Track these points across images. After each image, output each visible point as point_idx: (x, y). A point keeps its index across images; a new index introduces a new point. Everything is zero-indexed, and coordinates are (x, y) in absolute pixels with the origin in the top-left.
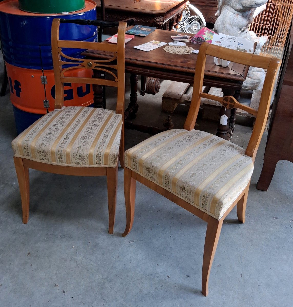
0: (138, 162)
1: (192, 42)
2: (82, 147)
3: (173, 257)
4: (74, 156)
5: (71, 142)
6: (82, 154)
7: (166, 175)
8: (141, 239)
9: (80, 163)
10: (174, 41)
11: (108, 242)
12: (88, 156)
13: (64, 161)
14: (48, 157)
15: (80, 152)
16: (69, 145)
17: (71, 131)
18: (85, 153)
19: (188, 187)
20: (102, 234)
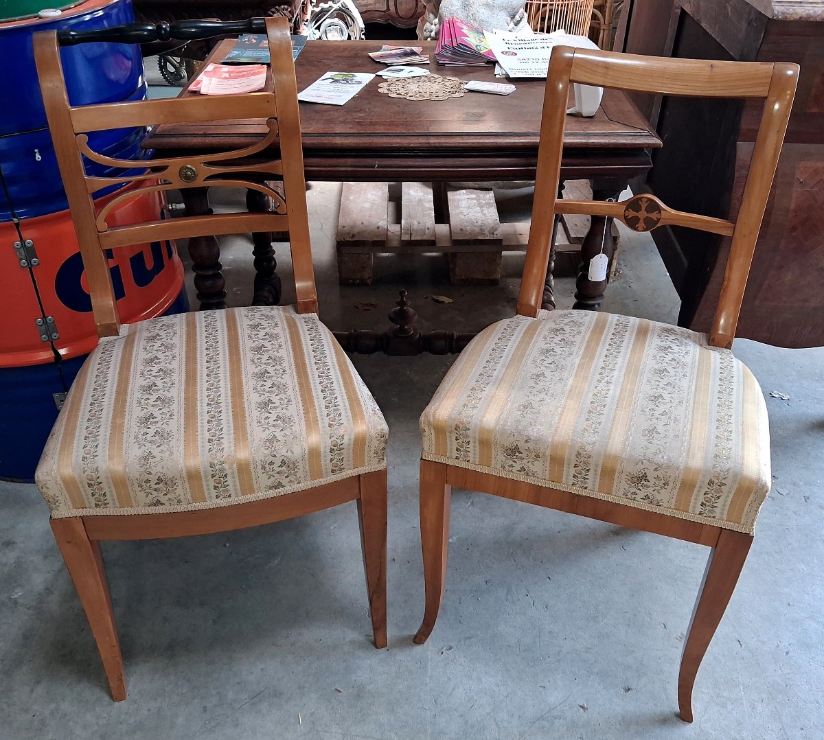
0: (475, 438)
1: (441, 62)
2: (279, 435)
3: (568, 653)
4: (263, 468)
5: (236, 428)
6: (289, 454)
7: (578, 454)
8: (467, 636)
9: (284, 481)
10: (387, 65)
11: (387, 673)
12: (306, 456)
13: (232, 491)
14: (179, 491)
15: (283, 452)
16: (237, 440)
17: (212, 393)
18: (298, 451)
19: (656, 470)
20: (360, 656)
